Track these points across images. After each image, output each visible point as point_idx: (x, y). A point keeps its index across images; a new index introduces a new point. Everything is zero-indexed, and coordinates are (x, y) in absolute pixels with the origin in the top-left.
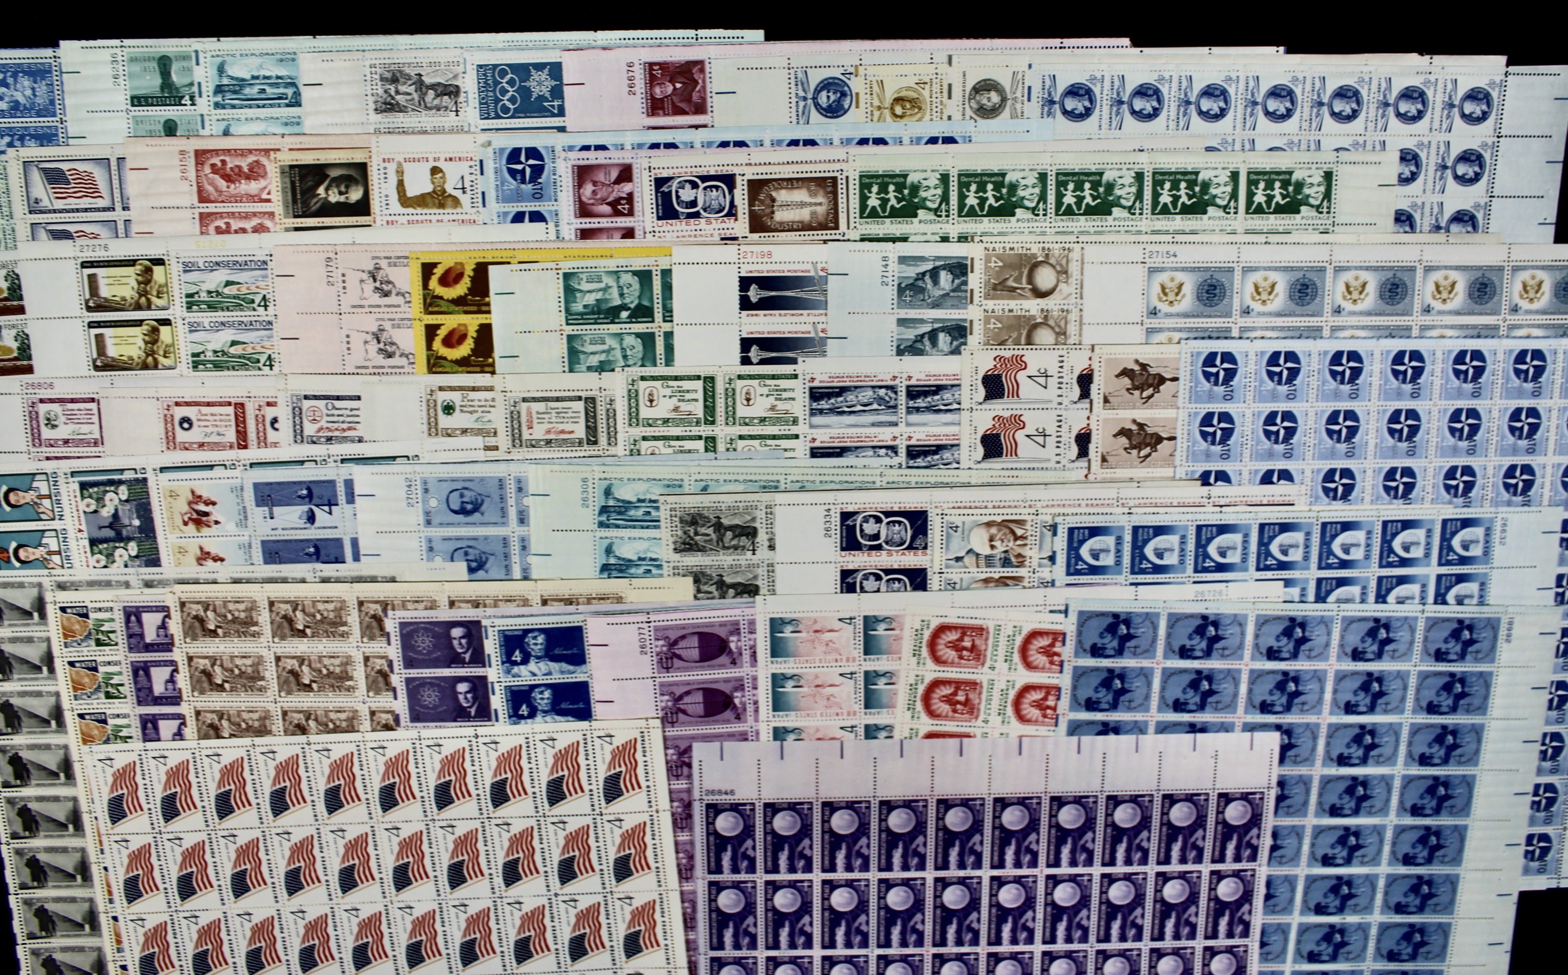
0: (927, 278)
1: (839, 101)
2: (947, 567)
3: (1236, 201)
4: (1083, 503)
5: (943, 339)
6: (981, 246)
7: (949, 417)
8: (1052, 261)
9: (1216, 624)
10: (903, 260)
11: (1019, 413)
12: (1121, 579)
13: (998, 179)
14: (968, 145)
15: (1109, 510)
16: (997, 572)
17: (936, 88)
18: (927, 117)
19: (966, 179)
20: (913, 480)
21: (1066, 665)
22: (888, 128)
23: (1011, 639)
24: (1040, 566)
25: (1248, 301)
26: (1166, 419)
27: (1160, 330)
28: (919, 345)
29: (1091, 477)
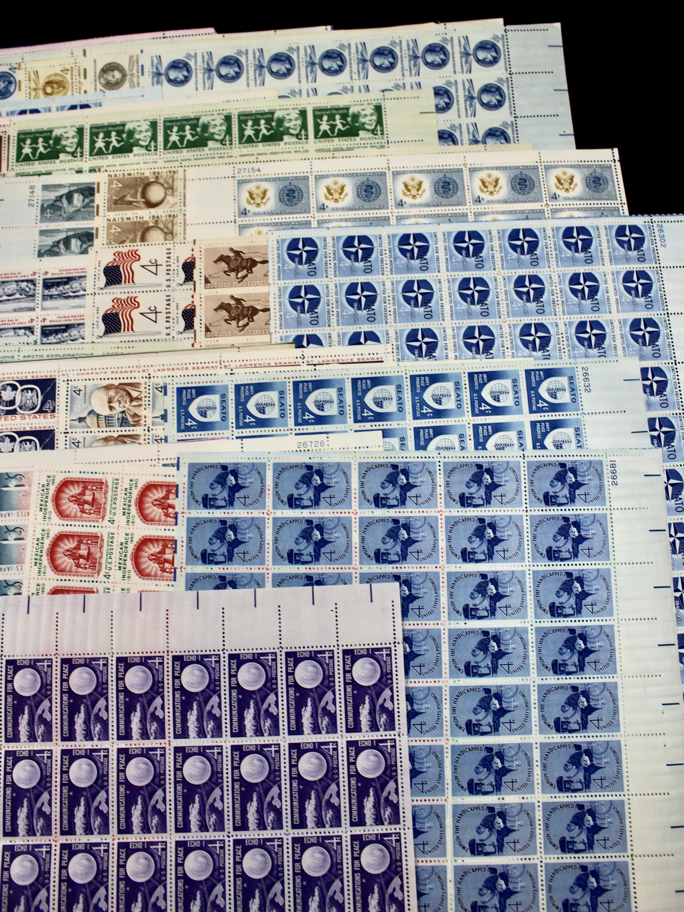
0: (64, 200)
1: (7, 88)
2: (71, 427)
3: (306, 130)
4: (190, 367)
5: (75, 243)
6: (106, 174)
7: (76, 301)
8: (161, 181)
9: (320, 473)
10: (46, 188)
11: (134, 295)
12: (227, 433)
13: (120, 128)
14: (99, 108)
15: (212, 371)
16: (116, 431)
17: (76, 73)
18: (70, 93)
19: (95, 131)
20: (45, 353)
21: (180, 516)
22: (41, 102)
23: (128, 492)
24: (153, 424)
25: (323, 200)
26: (260, 294)
27: (251, 226)
28: (56, 249)
29: (197, 346)
